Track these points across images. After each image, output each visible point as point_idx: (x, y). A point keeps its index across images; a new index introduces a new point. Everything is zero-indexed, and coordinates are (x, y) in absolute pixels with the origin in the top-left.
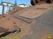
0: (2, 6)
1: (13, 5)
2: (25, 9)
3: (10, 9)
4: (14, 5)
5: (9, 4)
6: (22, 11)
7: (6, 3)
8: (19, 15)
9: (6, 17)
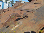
0: (2, 3)
1: (11, 2)
5: (7, 1)
6: (22, 5)
8: (22, 8)
9: (10, 10)
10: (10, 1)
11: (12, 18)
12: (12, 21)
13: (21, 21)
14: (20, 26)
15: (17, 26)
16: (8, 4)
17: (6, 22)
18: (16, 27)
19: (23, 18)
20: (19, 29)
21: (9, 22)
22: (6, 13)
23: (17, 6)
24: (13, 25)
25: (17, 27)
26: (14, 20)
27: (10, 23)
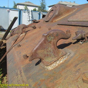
1: (37, 9)
2: (74, 9)
3: (32, 17)
4: (39, 7)
6: (70, 13)
7: (24, 5)
8: (71, 19)
9: (40, 28)
10: (37, 7)
11: (50, 42)
12: (50, 49)
13: (70, 51)
14: (68, 61)
15: (61, 61)
16: (32, 14)
17: (37, 49)
18: (58, 62)
19: (74, 43)
20: (67, 67)
21: (42, 51)
22: (29, 34)
23: (57, 17)
24: (53, 58)
25: (62, 63)
26: (54, 45)
27: (46, 53)
